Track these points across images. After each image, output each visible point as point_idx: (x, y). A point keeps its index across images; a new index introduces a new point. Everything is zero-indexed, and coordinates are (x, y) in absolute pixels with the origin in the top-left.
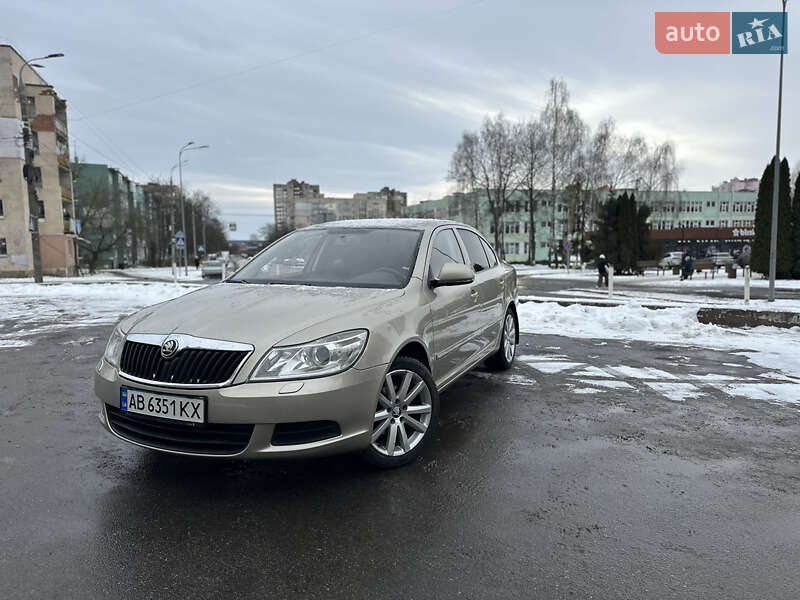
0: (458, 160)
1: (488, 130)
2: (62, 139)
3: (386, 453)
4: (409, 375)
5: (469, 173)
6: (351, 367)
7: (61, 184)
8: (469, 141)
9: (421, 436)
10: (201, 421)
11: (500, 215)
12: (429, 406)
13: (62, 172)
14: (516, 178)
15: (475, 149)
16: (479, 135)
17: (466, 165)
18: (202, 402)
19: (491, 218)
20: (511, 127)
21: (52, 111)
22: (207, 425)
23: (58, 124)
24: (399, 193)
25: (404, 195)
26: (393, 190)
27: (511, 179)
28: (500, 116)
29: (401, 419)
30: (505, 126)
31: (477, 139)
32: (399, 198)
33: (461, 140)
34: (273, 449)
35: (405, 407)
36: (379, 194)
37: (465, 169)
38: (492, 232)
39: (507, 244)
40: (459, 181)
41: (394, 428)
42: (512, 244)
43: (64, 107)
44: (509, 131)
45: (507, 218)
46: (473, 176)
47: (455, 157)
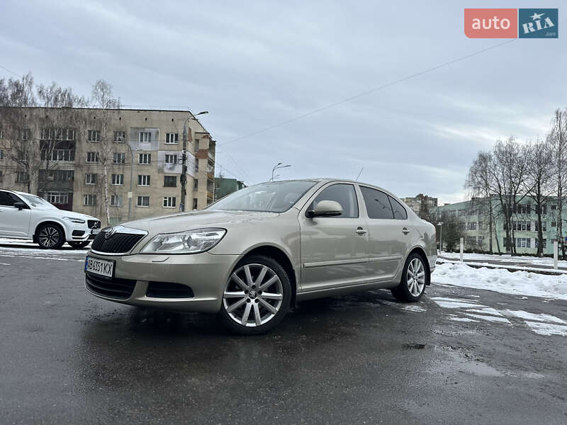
0: (474, 172)
1: (500, 150)
2: (211, 163)
3: (240, 322)
4: (265, 270)
5: (483, 182)
6: (206, 251)
7: (208, 189)
8: (484, 158)
9: (273, 316)
10: (111, 276)
11: (510, 216)
12: (280, 295)
13: (209, 182)
14: (525, 187)
15: (489, 164)
16: (492, 154)
17: (481, 177)
18: (112, 263)
19: (502, 217)
20: (520, 148)
21: (207, 147)
22: (114, 279)
23: (210, 155)
24: (431, 199)
25: (435, 200)
26: (426, 197)
27: (521, 187)
28: (511, 139)
29: (256, 301)
30: (514, 147)
31: (490, 157)
32: (431, 202)
33: (476, 158)
34: (146, 298)
35: (260, 293)
36: (415, 199)
37: (480, 179)
38: (504, 229)
39: (519, 239)
40: (475, 188)
41: (249, 306)
42: (524, 239)
43: (215, 145)
44: (518, 151)
45: (516, 218)
46: (487, 185)
47: (471, 170)
